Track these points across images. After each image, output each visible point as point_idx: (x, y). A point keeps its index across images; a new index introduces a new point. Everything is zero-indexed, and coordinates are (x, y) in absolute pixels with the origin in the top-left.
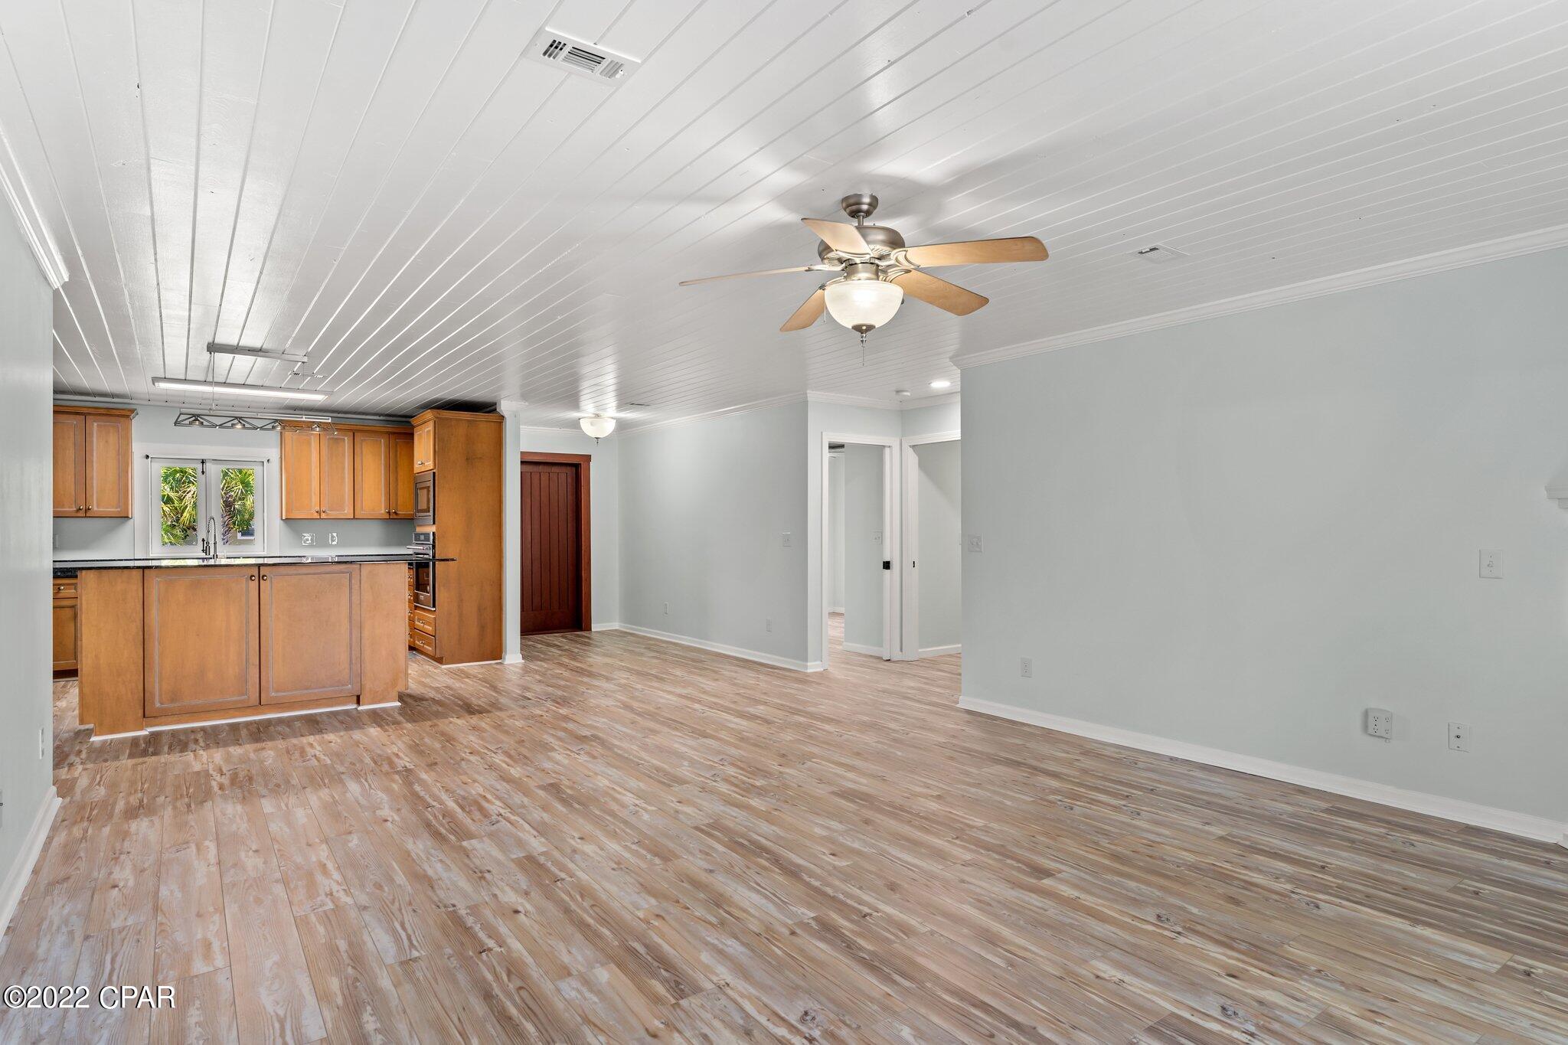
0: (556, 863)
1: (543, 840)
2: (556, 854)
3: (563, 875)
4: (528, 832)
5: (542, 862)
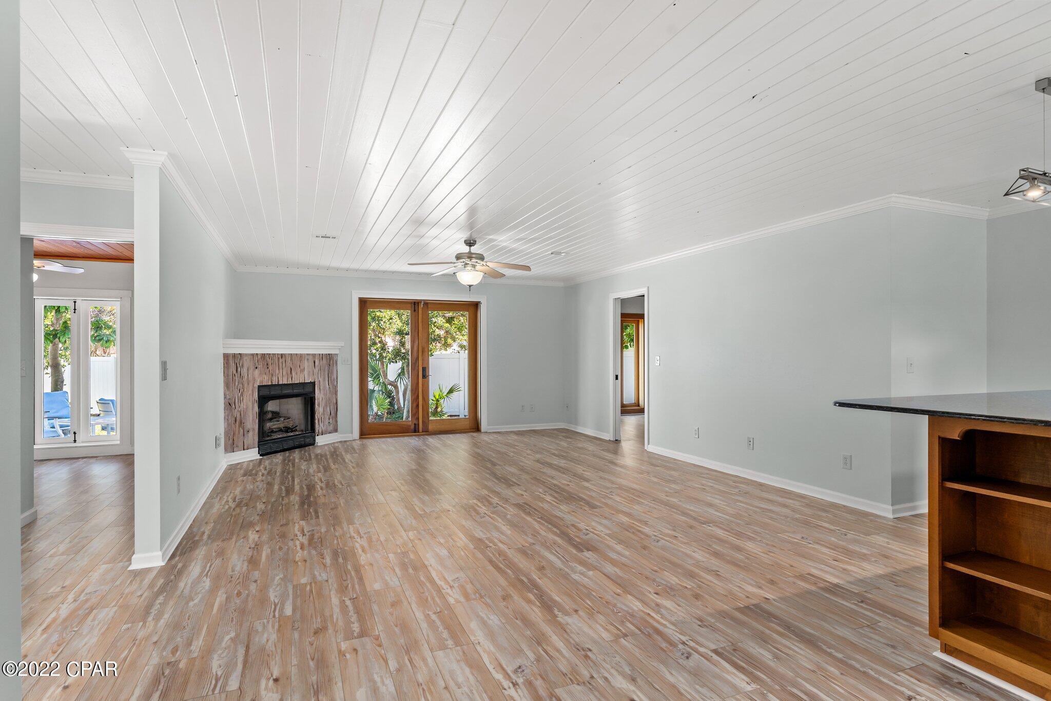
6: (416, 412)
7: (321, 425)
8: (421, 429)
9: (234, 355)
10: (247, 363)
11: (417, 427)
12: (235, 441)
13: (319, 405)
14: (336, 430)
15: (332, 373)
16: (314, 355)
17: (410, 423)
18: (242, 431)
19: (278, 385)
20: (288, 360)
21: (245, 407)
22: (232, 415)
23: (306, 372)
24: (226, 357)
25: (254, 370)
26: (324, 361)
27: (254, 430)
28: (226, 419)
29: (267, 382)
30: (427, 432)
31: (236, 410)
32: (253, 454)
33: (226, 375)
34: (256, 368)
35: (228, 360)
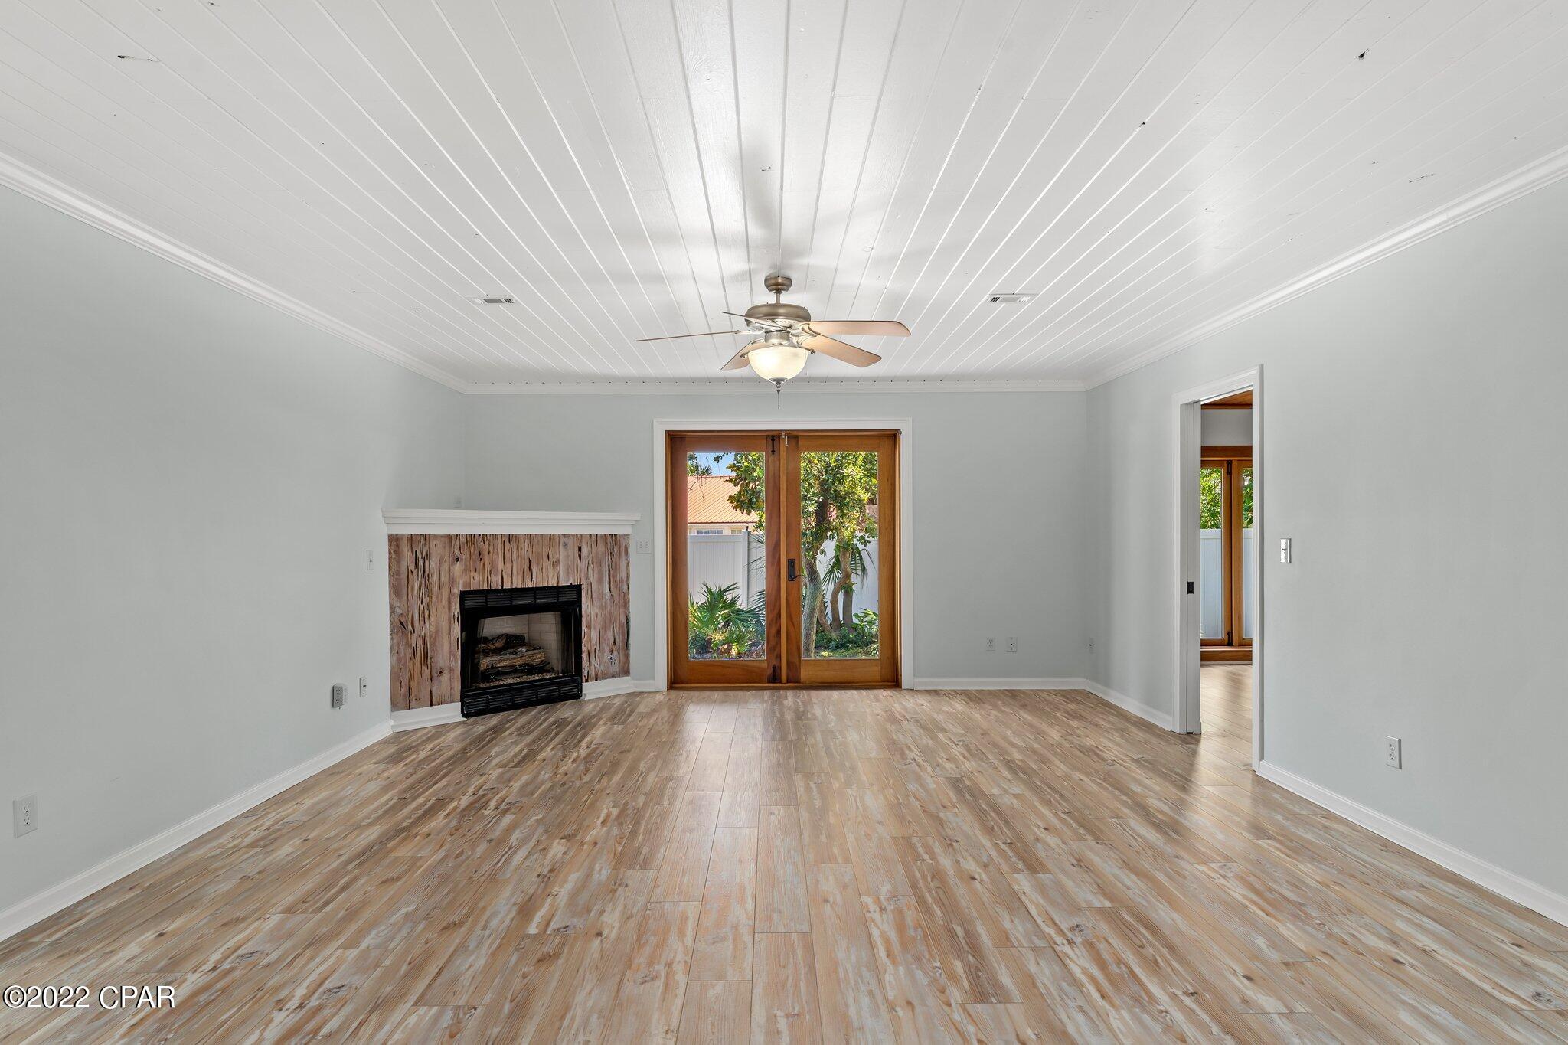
0: (1008, 859)
1: (1016, 887)
2: (1005, 868)
3: (1003, 847)
4: (1031, 902)
5: (1020, 862)
6: (777, 644)
7: (595, 662)
8: (784, 677)
9: (411, 538)
10: (437, 550)
11: (777, 670)
12: (414, 692)
13: (589, 627)
14: (625, 671)
15: (617, 568)
16: (579, 537)
17: (765, 665)
18: (427, 672)
19: (503, 590)
20: (524, 545)
21: (432, 629)
22: (407, 643)
23: (561, 568)
24: (394, 540)
25: (452, 564)
26: (601, 547)
27: (451, 670)
28: (394, 650)
29: (478, 583)
30: (796, 683)
31: (415, 635)
32: (451, 712)
33: (394, 572)
34: (457, 560)
35: (398, 546)
